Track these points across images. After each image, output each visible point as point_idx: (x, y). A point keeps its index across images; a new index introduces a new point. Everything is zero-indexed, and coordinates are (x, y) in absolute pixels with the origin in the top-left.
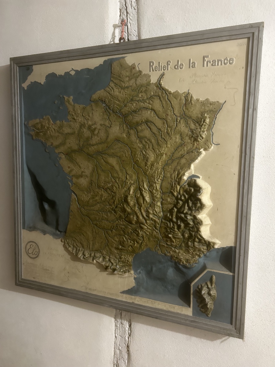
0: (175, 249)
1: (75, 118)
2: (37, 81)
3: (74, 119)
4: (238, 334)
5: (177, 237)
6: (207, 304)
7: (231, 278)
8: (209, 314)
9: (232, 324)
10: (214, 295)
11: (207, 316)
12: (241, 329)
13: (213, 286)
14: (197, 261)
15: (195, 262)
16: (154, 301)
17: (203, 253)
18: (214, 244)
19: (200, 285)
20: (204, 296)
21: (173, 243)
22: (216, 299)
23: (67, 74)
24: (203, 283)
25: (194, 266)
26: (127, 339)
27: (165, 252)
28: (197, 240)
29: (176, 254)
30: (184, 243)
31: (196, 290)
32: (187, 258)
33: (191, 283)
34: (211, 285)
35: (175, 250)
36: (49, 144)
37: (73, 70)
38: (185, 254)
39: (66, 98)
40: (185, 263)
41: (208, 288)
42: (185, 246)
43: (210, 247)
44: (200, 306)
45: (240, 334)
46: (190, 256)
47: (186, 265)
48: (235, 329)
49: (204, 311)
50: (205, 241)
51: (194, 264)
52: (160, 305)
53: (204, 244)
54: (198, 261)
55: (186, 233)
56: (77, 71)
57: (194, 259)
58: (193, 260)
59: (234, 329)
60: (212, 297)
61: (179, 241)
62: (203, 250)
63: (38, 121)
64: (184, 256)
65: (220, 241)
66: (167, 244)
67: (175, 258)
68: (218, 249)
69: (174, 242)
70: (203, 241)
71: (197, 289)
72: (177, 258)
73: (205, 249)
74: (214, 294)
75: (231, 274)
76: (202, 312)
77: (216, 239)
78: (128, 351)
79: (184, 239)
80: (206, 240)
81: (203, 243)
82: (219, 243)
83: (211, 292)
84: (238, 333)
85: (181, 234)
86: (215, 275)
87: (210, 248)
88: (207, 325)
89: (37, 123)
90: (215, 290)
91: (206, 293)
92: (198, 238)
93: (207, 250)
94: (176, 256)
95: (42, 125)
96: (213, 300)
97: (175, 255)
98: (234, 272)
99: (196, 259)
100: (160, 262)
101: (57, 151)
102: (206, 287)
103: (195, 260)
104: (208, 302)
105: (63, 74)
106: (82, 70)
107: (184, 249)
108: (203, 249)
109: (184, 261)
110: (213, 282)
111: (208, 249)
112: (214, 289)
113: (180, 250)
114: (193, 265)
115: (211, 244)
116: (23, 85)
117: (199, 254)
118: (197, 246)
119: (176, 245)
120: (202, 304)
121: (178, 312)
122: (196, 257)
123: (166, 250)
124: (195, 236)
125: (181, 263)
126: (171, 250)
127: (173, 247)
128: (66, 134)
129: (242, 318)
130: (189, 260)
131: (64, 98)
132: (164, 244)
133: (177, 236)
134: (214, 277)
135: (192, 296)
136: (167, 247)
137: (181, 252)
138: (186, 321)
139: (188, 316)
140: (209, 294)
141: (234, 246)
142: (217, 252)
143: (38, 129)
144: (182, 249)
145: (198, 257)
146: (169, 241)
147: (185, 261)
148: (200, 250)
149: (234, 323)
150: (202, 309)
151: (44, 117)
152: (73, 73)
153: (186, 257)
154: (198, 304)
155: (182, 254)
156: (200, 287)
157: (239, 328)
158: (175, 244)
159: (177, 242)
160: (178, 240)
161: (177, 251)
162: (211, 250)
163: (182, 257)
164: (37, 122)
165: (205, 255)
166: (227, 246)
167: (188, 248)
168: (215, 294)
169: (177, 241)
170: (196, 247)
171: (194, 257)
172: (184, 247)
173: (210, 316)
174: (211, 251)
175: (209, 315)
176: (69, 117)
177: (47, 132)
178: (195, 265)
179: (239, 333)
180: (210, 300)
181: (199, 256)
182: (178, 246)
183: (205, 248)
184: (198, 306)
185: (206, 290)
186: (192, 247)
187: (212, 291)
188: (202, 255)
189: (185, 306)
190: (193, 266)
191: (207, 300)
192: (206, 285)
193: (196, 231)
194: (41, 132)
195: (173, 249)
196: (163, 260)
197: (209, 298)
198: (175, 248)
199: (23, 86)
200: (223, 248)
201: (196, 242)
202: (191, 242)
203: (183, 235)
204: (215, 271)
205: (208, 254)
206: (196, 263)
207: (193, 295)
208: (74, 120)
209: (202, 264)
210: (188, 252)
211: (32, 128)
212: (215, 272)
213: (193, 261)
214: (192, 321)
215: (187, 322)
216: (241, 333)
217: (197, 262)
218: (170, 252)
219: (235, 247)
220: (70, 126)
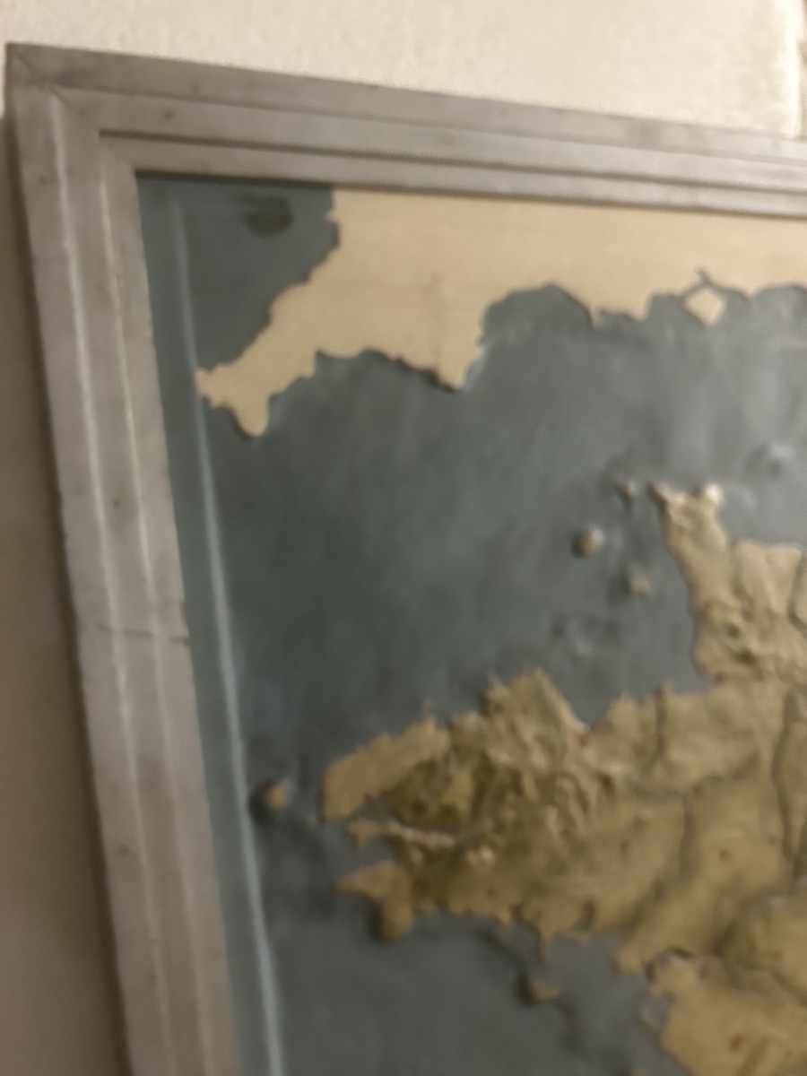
1: (755, 646)
2: (393, 348)
3: (746, 658)
23: (670, 307)
36: (557, 919)
37: (706, 282)
39: (677, 499)
56: (735, 299)
63: (430, 738)
89: (429, 768)
95: (485, 770)
101: (631, 958)
105: (639, 308)
106: (767, 293)
116: (216, 385)
128: (698, 790)
131: (661, 505)
143: (447, 820)
151: (499, 692)
152: (710, 307)
164: (425, 755)
176: (713, 651)
177: (538, 822)
194: (476, 844)
199: (216, 400)
208: (743, 670)
211: (366, 830)
220: (721, 721)
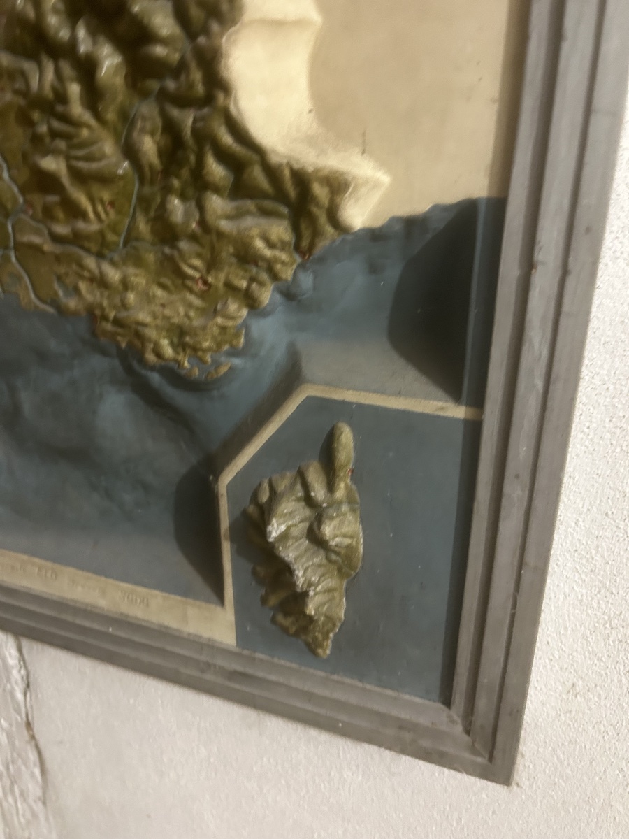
0: (99, 267)
4: (479, 760)
5: (94, 166)
6: (305, 595)
7: (458, 438)
8: (321, 646)
9: (447, 702)
10: (349, 547)
11: (313, 652)
12: (500, 737)
13: (340, 493)
14: (237, 335)
15: (226, 347)
16: (49, 564)
17: (275, 277)
18: (338, 185)
19: (266, 485)
20: (282, 555)
21: (81, 225)
22: (360, 565)
24: (283, 477)
25: (223, 370)
26: (19, 696)
27: (56, 294)
28: (216, 170)
29: (109, 297)
30: (146, 210)
31: (244, 513)
32: (176, 320)
33: (217, 474)
34: (331, 487)
35: (101, 273)
38: (159, 292)
40: (168, 352)
41: (309, 501)
42: (153, 231)
43: (313, 221)
44: (273, 601)
45: (491, 758)
46: (190, 305)
47: (179, 363)
48: (468, 732)
49: (293, 630)
50: (272, 172)
51: (223, 359)
52: (80, 588)
53: (268, 204)
54: (247, 335)
55: (143, 131)
57: (219, 320)
58: (216, 330)
59: (459, 729)
60: (338, 554)
61: (112, 204)
62: (268, 253)
64: (158, 309)
65: (383, 164)
66: (55, 238)
67: (109, 327)
68: (374, 236)
69: (82, 215)
70: (258, 175)
71: (252, 509)
72: (117, 322)
73: (283, 246)
74: (345, 536)
75: (458, 412)
76: (285, 630)
77: (357, 150)
78: (33, 737)
79: (142, 181)
80: (274, 159)
81: (265, 196)
82: (376, 185)
83: (328, 530)
84: (479, 755)
85: (117, 141)
86: (351, 425)
87: (316, 233)
88: (309, 696)
90: (350, 517)
91: (295, 532)
92: (224, 156)
93: (297, 248)
94: (112, 315)
96: (340, 570)
97: (105, 303)
98: (477, 401)
99: (230, 323)
100: (43, 357)
102: (298, 500)
103: (223, 329)
104: (310, 584)
107: (151, 258)
108: (271, 245)
109: (165, 343)
110: (337, 465)
111: (305, 243)
112: (345, 508)
113: (131, 270)
114: (217, 364)
115: (320, 191)
117: (244, 284)
118: (225, 225)
119: (101, 233)
120: (282, 595)
121: (166, 623)
122: (233, 307)
123: (59, 278)
124: (204, 138)
125: (150, 357)
126: (81, 277)
127: (88, 251)
129: (507, 680)
130: (192, 332)
132: (36, 240)
133: (90, 158)
134: (346, 437)
135: (227, 548)
136: (58, 259)
137: (139, 278)
138: (203, 671)
139: (211, 647)
140: (315, 538)
141: (489, 200)
142: (374, 269)
144: (138, 262)
145: (244, 312)
146: (60, 214)
147: (172, 344)
148: (246, 257)
149: (459, 698)
150: (280, 618)
153: (167, 312)
154: (263, 592)
155: (148, 298)
156: (264, 497)
157: (489, 730)
158: (94, 227)
159: (100, 208)
160: (106, 196)
161: (114, 275)
162: (322, 245)
163: (143, 316)
165: (289, 294)
166: (435, 208)
167: (173, 246)
168: (351, 537)
169: (102, 202)
170: (220, 235)
171: (215, 312)
172: (153, 244)
173: (326, 651)
174: (321, 260)
175: (320, 651)
178: (227, 364)
179: (487, 756)
180: (321, 570)
181: (250, 300)
182: (111, 237)
183: (280, 230)
184: (264, 601)
185: (297, 519)
186: (193, 238)
187: (335, 522)
188: (266, 295)
189: (196, 597)
190: (216, 369)
191: (299, 573)
192: (299, 487)
193: (200, 89)
195: (91, 262)
196: (53, 345)
197: (316, 560)
198: (100, 256)
200: (412, 225)
201: (217, 190)
202: (183, 197)
203: (130, 151)
204: (350, 396)
205: (306, 281)
206: (234, 353)
207: (232, 540)
209: (280, 355)
210: (179, 282)
212: (350, 404)
213: (214, 338)
214: (234, 675)
215: (209, 677)
216: (497, 754)
217: (242, 340)
218: (77, 291)
219: (498, 205)
